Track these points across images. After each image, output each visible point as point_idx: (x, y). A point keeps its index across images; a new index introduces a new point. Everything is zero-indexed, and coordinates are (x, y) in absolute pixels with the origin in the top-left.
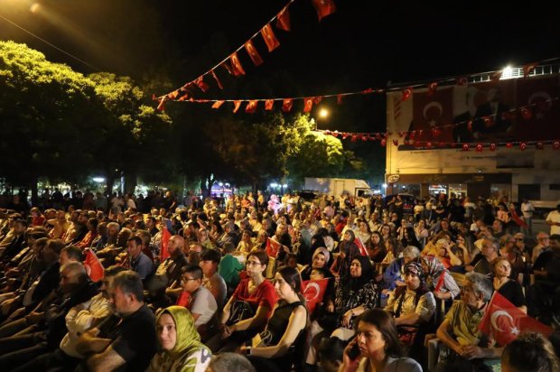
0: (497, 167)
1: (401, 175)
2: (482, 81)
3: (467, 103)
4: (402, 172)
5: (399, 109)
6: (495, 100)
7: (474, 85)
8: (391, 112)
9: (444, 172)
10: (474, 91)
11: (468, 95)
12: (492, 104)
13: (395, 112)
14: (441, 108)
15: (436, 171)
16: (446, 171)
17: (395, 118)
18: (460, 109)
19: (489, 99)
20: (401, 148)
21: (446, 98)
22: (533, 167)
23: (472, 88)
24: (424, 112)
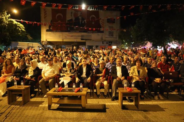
0: (81, 40)
1: (48, 41)
2: (76, 8)
3: (71, 15)
4: (48, 40)
5: (46, 14)
6: (80, 16)
7: (73, 9)
8: (42, 15)
9: (64, 41)
10: (74, 12)
11: (71, 13)
12: (79, 17)
13: (44, 15)
14: (62, 16)
15: (61, 40)
16: (65, 40)
17: (45, 18)
18: (69, 17)
19: (79, 15)
20: (47, 31)
21: (64, 12)
22: (91, 40)
23: (73, 10)
24: (56, 17)
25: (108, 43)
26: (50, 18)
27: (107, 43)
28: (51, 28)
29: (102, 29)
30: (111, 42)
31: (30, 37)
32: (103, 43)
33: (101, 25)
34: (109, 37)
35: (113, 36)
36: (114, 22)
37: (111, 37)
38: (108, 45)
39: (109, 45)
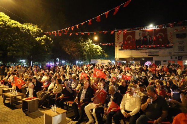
0: (149, 56)
2: (144, 29)
4: (120, 57)
5: (119, 37)
6: (148, 35)
8: (116, 38)
11: (140, 33)
13: (118, 38)
17: (118, 40)
18: (137, 37)
19: (146, 35)
20: (120, 50)
21: (133, 34)
22: (159, 55)
23: (141, 31)
24: (127, 38)
25: (178, 57)
26: (121, 40)
27: (176, 58)
28: (123, 48)
29: (170, 45)
30: (182, 57)
31: (106, 55)
32: (171, 58)
33: (169, 40)
34: (179, 52)
35: (184, 50)
36: (185, 37)
37: (182, 52)
38: (177, 59)
39: (179, 60)
